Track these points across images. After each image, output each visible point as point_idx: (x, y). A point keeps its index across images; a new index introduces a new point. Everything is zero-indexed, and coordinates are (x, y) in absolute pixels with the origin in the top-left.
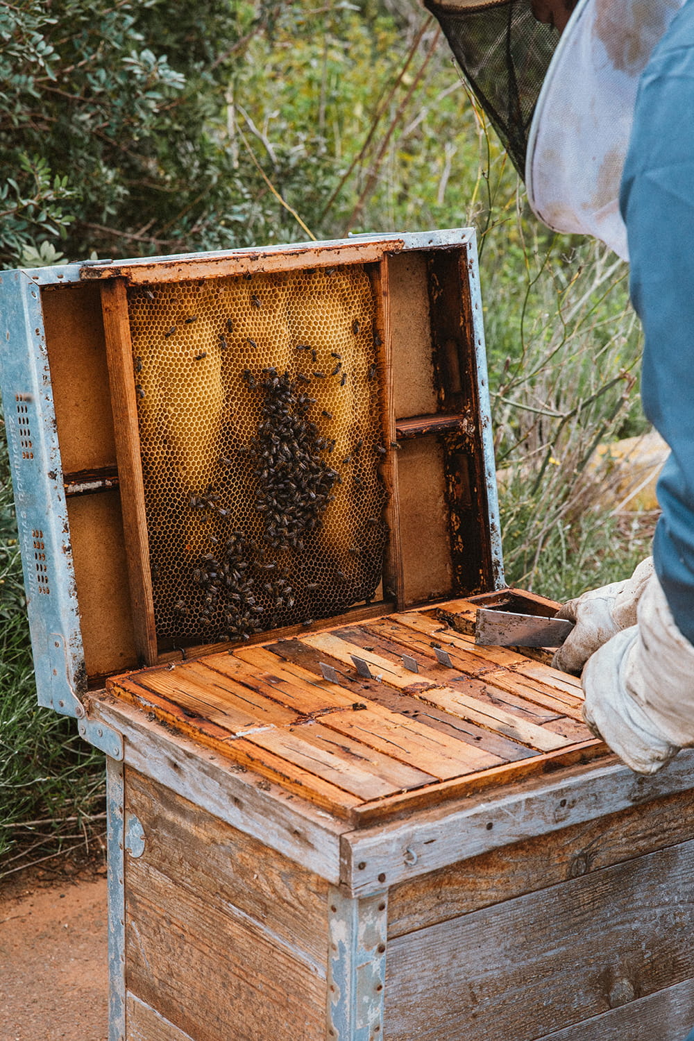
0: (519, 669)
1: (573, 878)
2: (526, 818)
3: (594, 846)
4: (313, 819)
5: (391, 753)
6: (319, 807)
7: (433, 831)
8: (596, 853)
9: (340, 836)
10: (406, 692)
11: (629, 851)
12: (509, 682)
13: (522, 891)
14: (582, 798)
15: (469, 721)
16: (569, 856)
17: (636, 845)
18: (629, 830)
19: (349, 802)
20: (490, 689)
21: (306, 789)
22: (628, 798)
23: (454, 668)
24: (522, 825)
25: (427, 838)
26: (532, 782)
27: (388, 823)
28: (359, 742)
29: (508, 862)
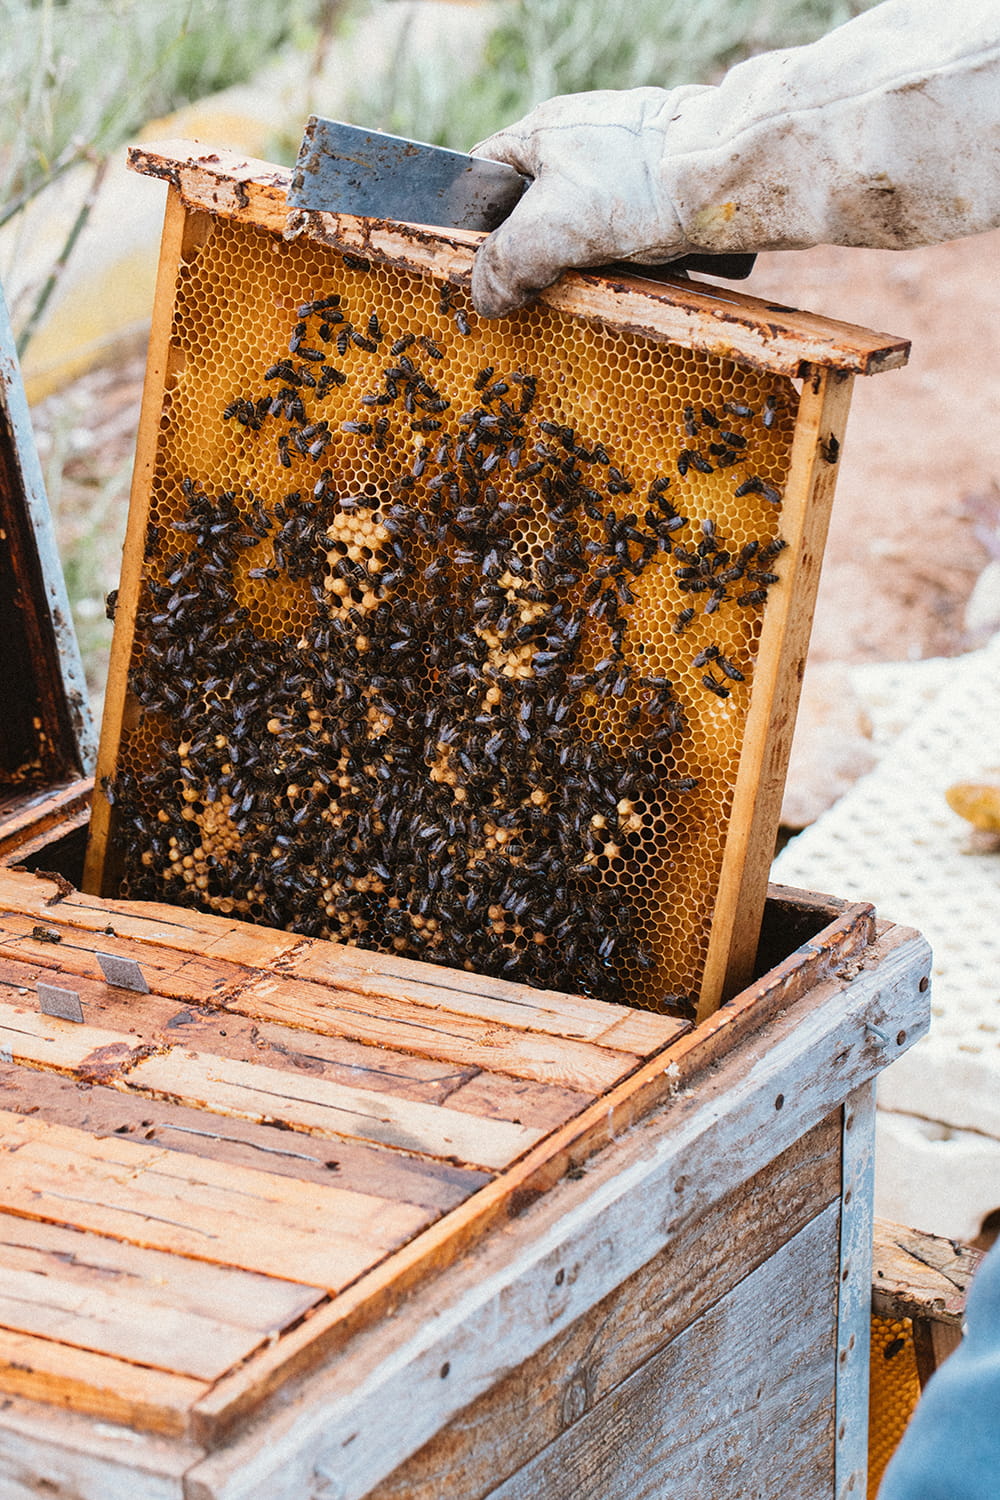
0: (298, 966)
1: (568, 1427)
2: (504, 1331)
3: (596, 1347)
4: (95, 1448)
5: (174, 1245)
6: (89, 1416)
7: (354, 1415)
8: (599, 1362)
9: (184, 1479)
10: (85, 1077)
11: (651, 1339)
12: (297, 1004)
13: (487, 1485)
14: (588, 1257)
15: (279, 1125)
16: (558, 1381)
17: (661, 1321)
18: (649, 1294)
19: (177, 1395)
20: (267, 1031)
21: (47, 1379)
22: (660, 1229)
23: (151, 992)
24: (498, 1348)
25: (345, 1433)
26: (496, 1245)
27: (265, 1419)
28: (81, 1230)
29: (461, 1433)
